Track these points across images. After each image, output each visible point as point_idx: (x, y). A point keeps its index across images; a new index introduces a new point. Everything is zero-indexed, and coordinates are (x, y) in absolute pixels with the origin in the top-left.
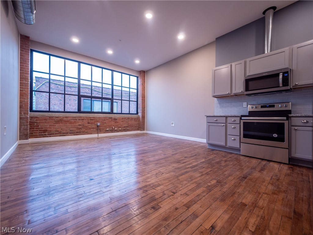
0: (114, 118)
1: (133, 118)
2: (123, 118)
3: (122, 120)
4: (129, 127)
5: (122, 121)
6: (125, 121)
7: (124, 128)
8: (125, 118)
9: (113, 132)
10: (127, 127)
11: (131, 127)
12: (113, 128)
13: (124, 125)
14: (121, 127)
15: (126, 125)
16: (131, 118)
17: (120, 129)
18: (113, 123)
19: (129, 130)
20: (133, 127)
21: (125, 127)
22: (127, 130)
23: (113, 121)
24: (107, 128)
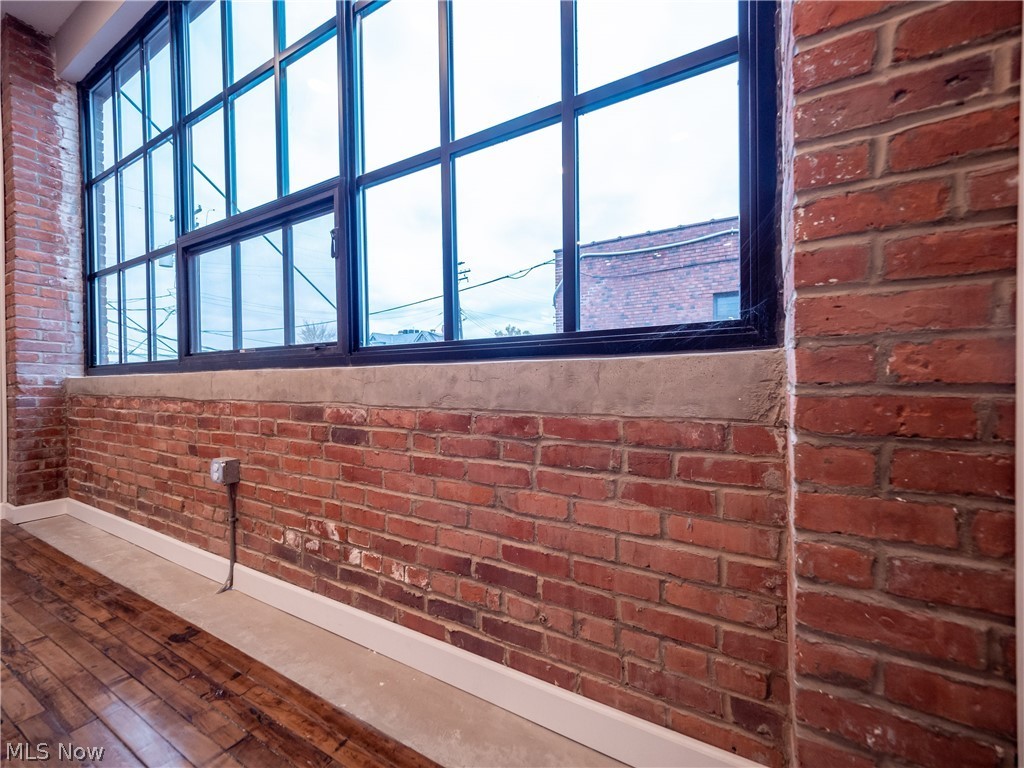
0: (338, 418)
1: (606, 431)
2: (428, 425)
3: (420, 443)
4: (527, 588)
5: (422, 467)
6: (459, 472)
7: (446, 581)
8: (462, 423)
9: (328, 591)
10: (490, 575)
11: (571, 600)
12: (324, 534)
13: (454, 542)
14: (407, 554)
15: (476, 543)
16: (559, 426)
17: (400, 574)
18: (324, 474)
19: (533, 641)
20: (603, 608)
21: (461, 567)
22: (491, 627)
23: (332, 455)
24: (286, 521)
